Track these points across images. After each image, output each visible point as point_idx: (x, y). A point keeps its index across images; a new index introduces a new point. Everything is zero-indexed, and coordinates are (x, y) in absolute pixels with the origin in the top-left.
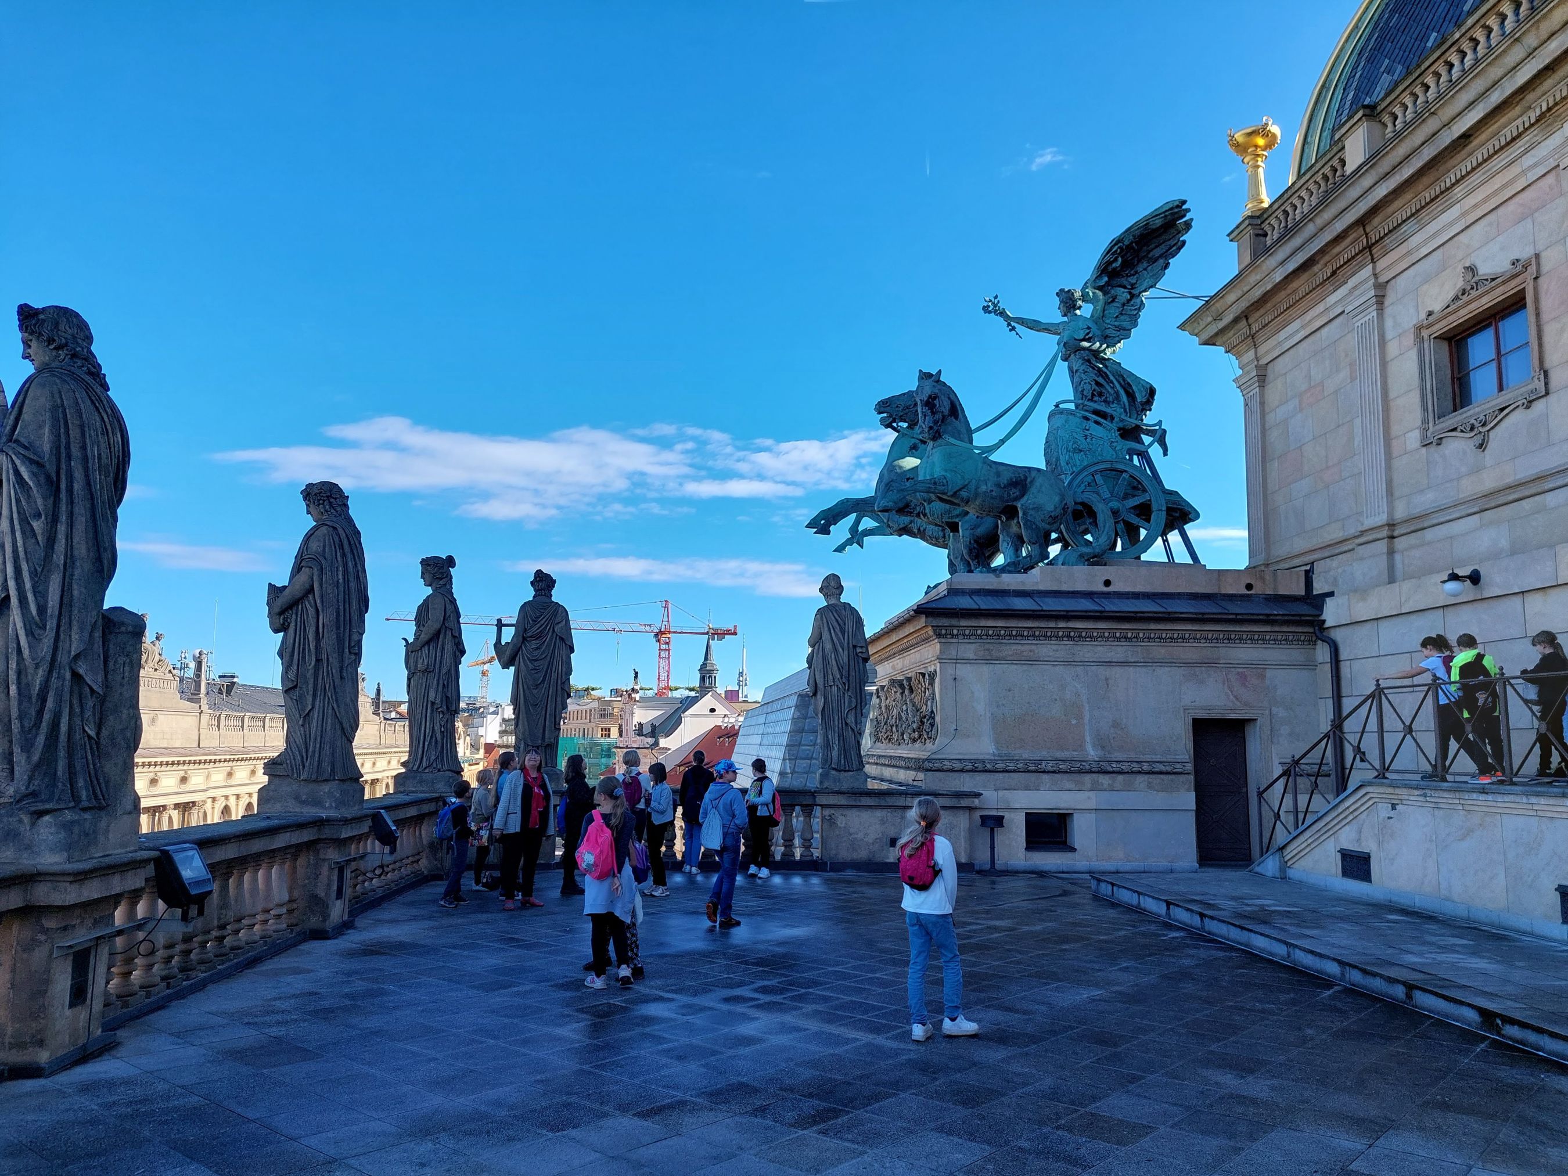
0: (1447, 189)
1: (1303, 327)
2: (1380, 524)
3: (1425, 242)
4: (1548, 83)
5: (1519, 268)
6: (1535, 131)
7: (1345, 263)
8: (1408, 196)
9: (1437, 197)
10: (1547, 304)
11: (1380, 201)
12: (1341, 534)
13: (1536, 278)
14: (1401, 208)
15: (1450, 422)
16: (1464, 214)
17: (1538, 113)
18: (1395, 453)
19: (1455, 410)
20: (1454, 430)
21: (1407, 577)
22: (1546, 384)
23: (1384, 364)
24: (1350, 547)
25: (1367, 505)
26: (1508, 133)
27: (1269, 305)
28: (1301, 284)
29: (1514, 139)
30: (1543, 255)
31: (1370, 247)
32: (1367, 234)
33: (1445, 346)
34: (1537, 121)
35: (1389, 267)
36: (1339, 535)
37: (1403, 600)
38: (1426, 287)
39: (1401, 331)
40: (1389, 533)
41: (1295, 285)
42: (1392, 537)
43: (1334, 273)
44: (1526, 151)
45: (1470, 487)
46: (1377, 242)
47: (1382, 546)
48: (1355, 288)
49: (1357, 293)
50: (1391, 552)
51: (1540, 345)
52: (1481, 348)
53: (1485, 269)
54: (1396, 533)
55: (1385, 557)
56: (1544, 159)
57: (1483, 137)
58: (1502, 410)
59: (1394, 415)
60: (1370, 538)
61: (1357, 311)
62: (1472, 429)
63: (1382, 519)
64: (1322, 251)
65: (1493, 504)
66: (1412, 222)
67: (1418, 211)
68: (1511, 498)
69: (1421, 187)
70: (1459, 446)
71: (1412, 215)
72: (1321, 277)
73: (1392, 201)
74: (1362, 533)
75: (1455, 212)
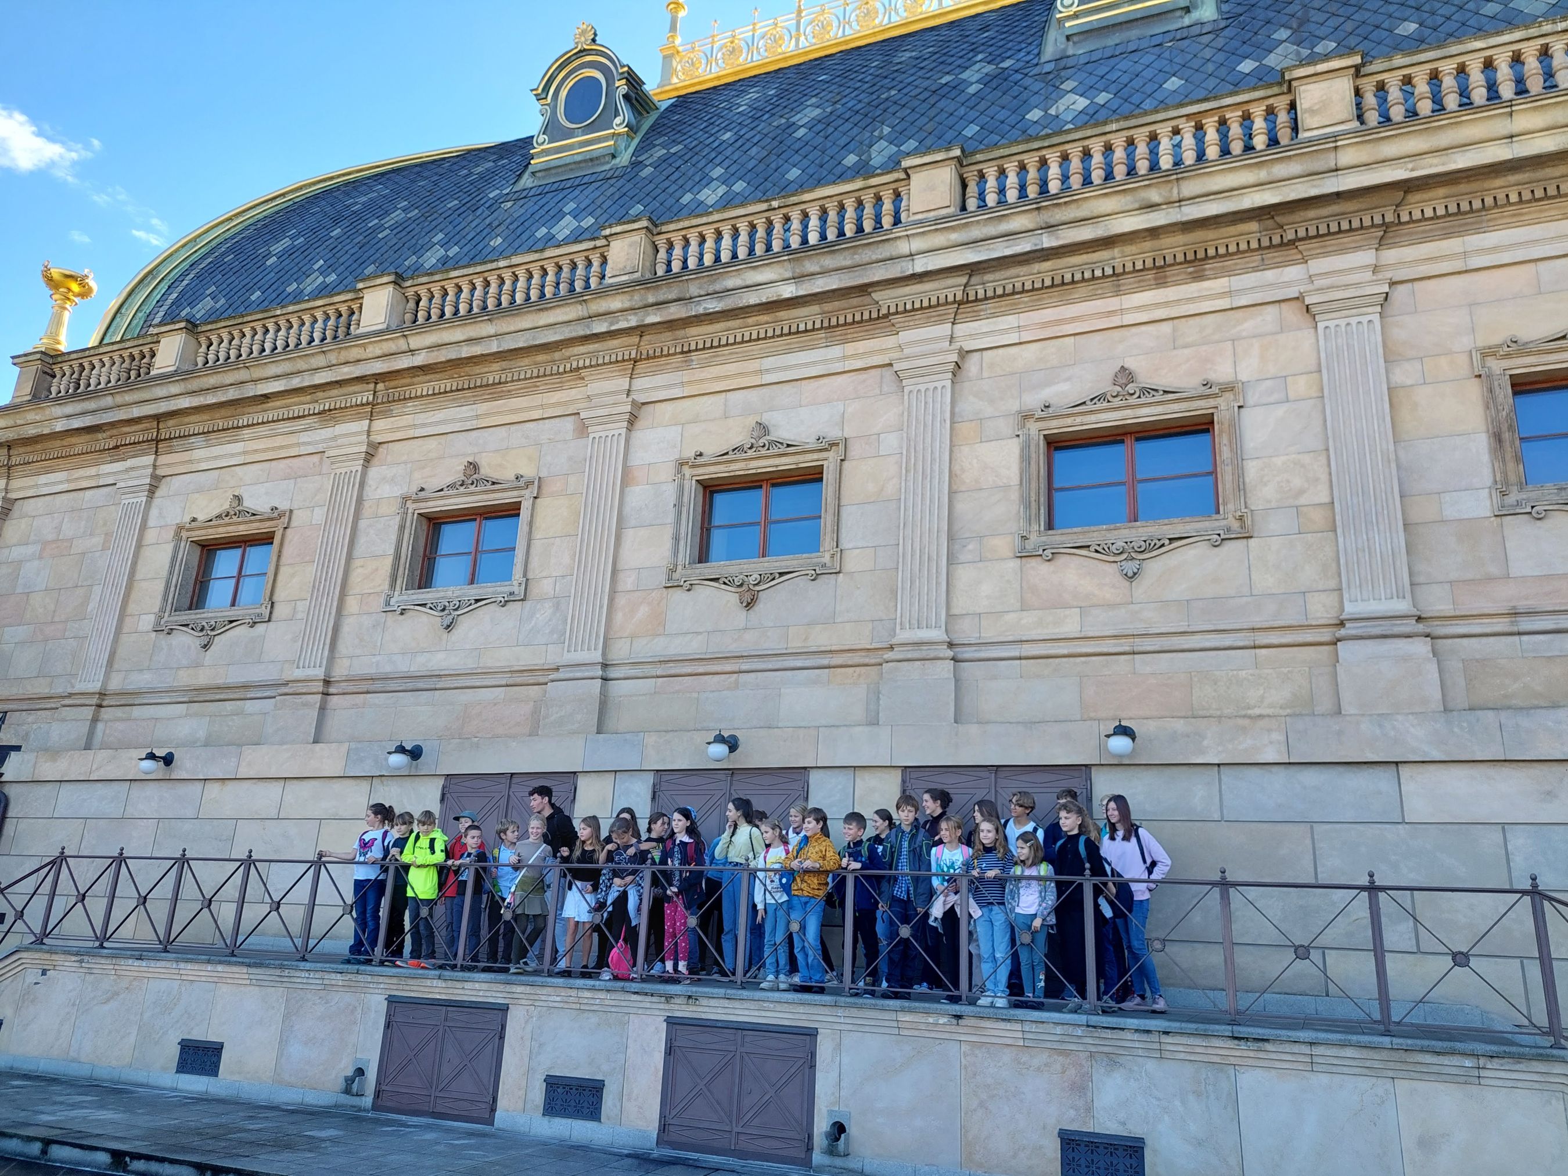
0: (238, 427)
1: (68, 481)
2: (92, 691)
3: (208, 459)
4: (335, 392)
5: (276, 515)
6: (315, 419)
7: (130, 444)
8: (205, 417)
9: (228, 429)
10: (288, 551)
11: (180, 410)
12: (47, 691)
13: (285, 528)
14: (195, 424)
15: (185, 617)
16: (245, 453)
17: (321, 408)
18: (125, 630)
19: (190, 609)
20: (187, 625)
21: (104, 746)
22: (271, 613)
23: (139, 546)
24: (53, 706)
25: (83, 669)
26: (297, 410)
27: (39, 447)
28: (80, 443)
29: (299, 417)
30: (295, 512)
31: (158, 441)
32: (158, 430)
33: (198, 550)
34: (319, 413)
35: (168, 465)
36: (45, 691)
37: (94, 768)
38: (197, 495)
39: (163, 524)
40: (99, 702)
41: (74, 440)
42: (100, 706)
43: (116, 447)
44: (305, 430)
45: (185, 678)
46: (165, 439)
47: (88, 713)
48: (132, 469)
49: (133, 474)
50: (95, 720)
51: (275, 581)
52: (226, 563)
53: (248, 503)
54: (105, 703)
55: (88, 723)
56: (317, 443)
57: (278, 403)
58: (231, 622)
59: (134, 596)
60: (78, 702)
61: (127, 490)
62: (202, 630)
63: (96, 686)
64: (113, 425)
65: (201, 699)
66: (201, 438)
67: (208, 432)
68: (218, 697)
69: (218, 415)
70: (186, 641)
71: (204, 433)
72: (101, 445)
73: (190, 414)
74: (70, 695)
75: (238, 447)
